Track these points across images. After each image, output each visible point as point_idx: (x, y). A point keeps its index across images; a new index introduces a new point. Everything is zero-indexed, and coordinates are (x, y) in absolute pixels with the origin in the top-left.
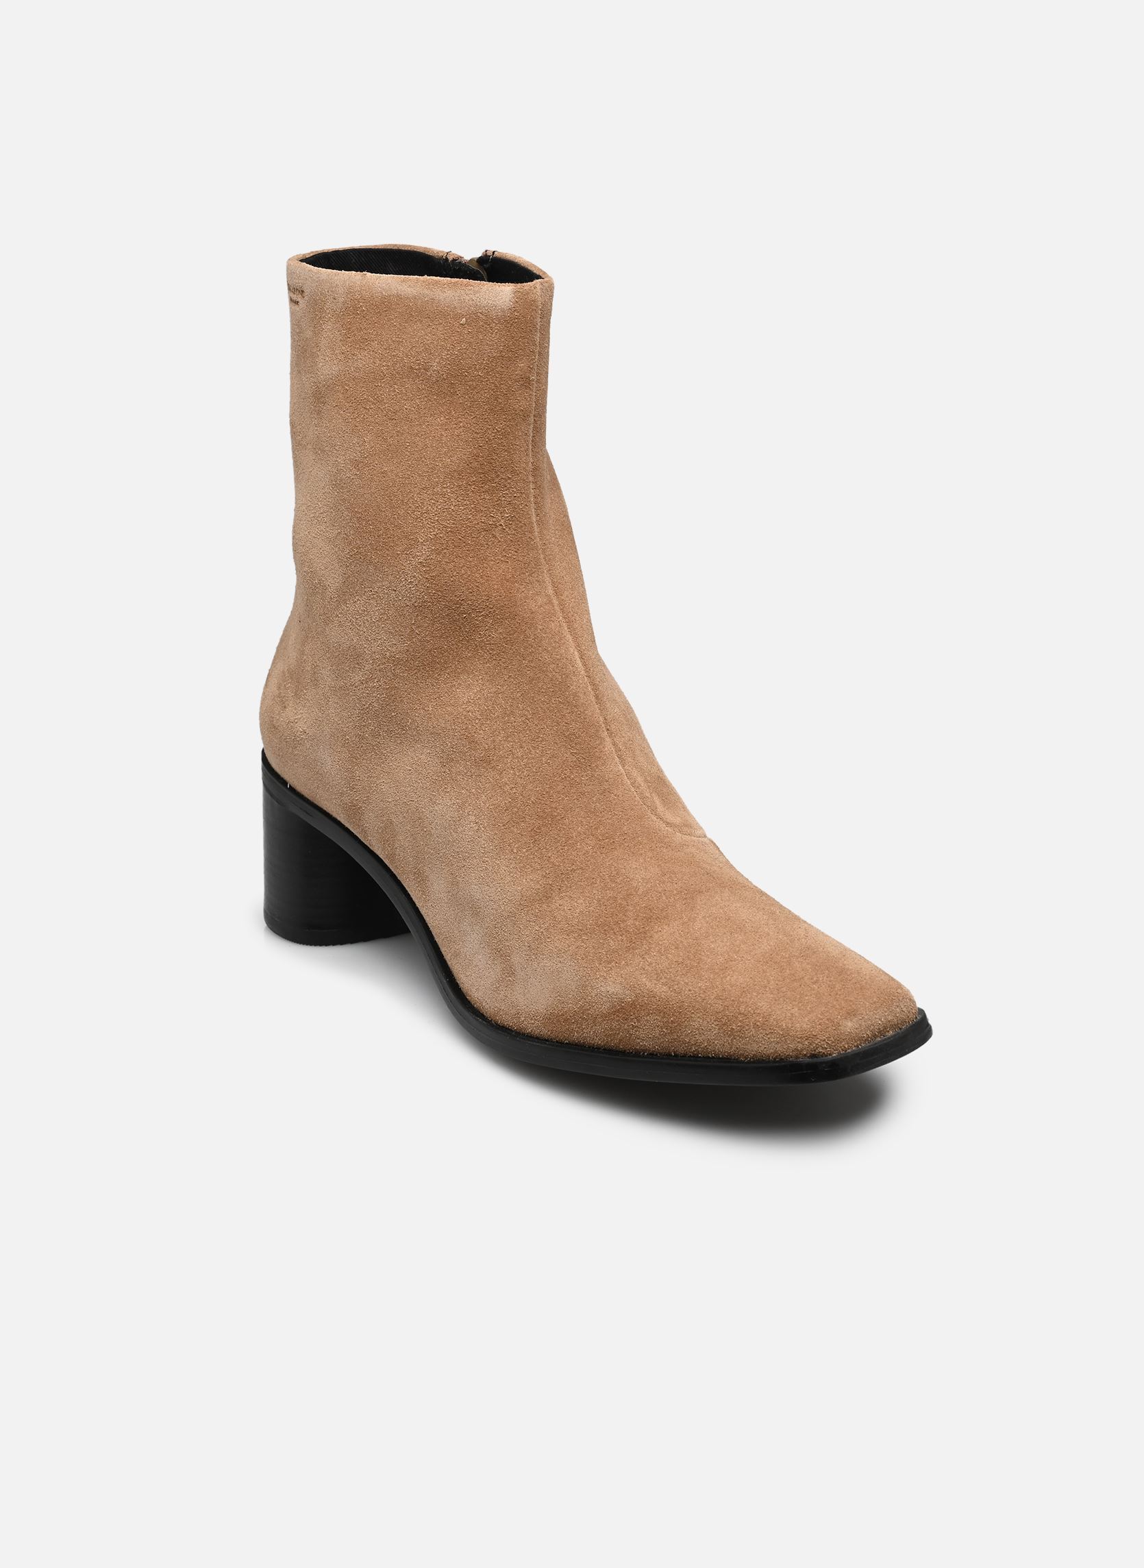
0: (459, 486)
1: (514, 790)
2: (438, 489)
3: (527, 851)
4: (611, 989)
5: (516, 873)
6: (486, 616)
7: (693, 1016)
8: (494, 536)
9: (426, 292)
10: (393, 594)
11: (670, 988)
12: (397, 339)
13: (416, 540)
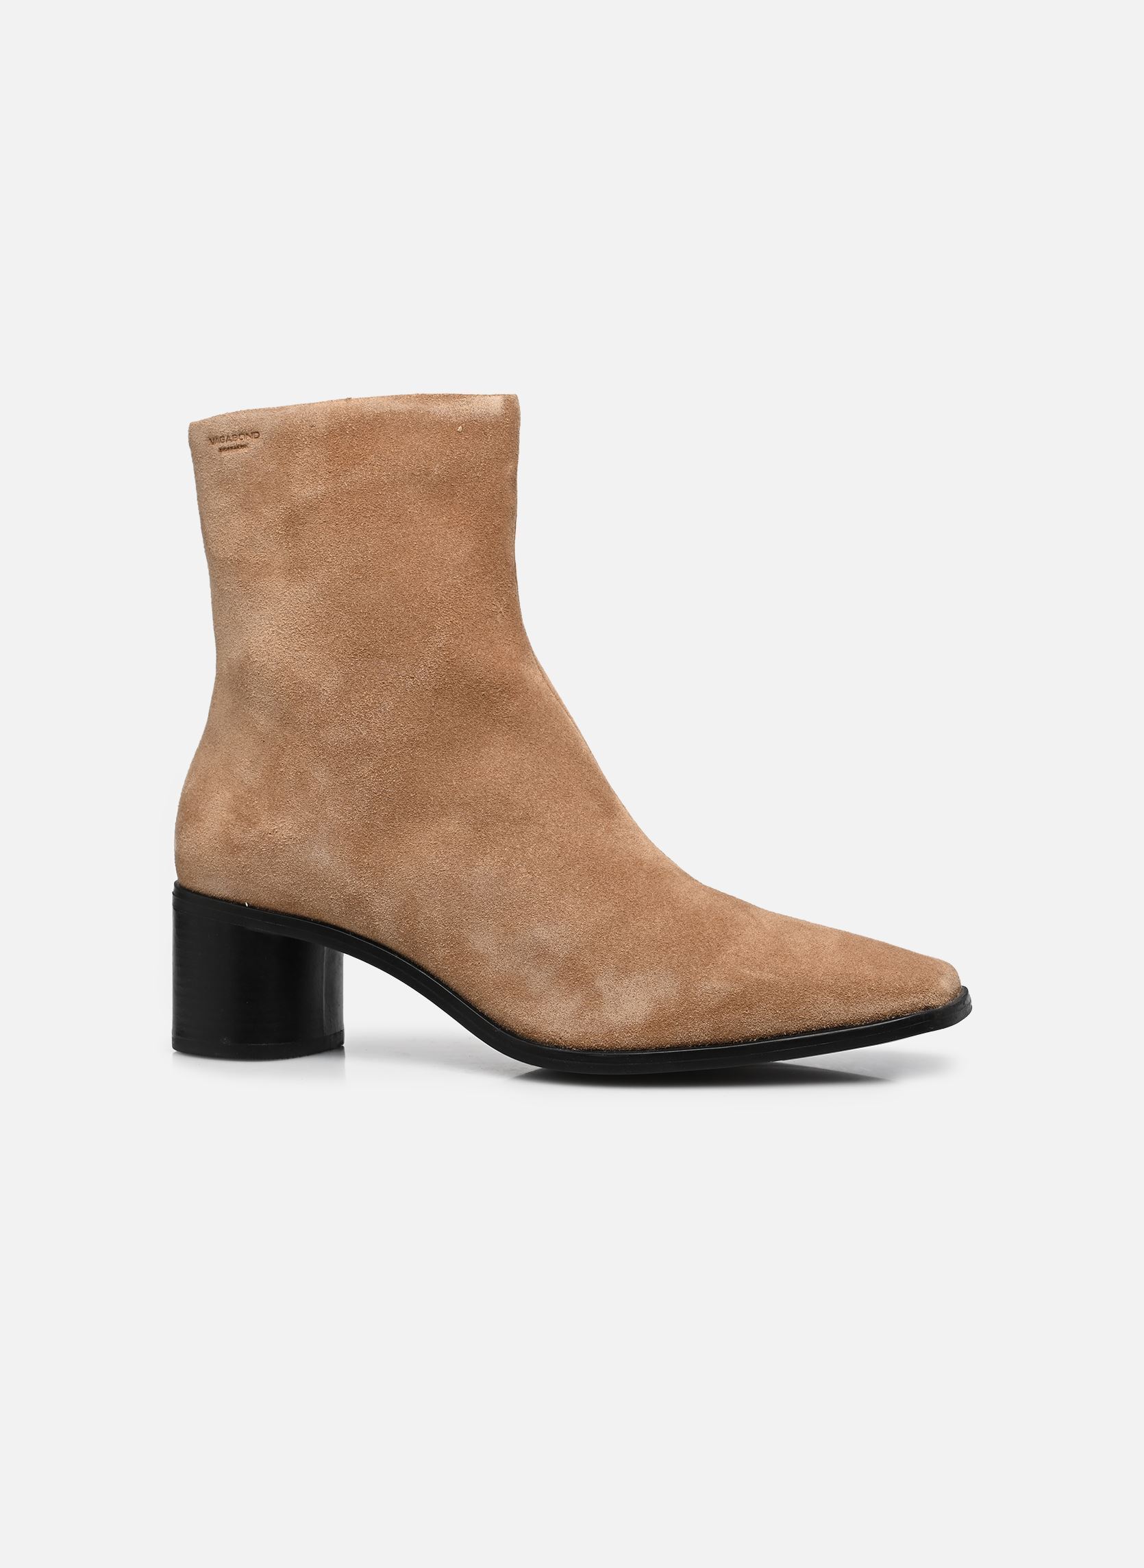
0: (466, 577)
1: (561, 839)
2: (449, 580)
3: (590, 888)
4: (718, 986)
5: (584, 908)
6: (501, 692)
7: (806, 993)
8: (497, 622)
9: (420, 405)
10: (411, 682)
11: (776, 974)
12: (396, 451)
13: (434, 629)
